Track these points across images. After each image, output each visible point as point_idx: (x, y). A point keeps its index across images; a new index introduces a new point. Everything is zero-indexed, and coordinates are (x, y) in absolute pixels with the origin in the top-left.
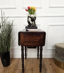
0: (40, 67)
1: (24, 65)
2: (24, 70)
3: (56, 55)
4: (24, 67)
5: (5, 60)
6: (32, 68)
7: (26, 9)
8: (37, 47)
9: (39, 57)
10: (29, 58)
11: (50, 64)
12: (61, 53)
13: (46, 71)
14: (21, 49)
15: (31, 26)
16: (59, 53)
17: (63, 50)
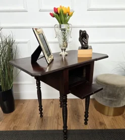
5: (5, 103)
6: (58, 115)
7: (52, 12)
10: (53, 99)
13: (79, 118)
14: (37, 83)
17: (107, 87)
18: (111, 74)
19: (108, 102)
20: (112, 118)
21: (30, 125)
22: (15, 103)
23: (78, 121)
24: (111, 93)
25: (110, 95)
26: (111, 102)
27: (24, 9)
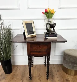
0: (47, 75)
1: (31, 73)
2: (31, 77)
3: (64, 62)
4: (31, 75)
6: (40, 75)
7: (43, 12)
8: (44, 56)
9: (46, 64)
10: (36, 65)
11: (58, 71)
12: (69, 61)
13: (53, 77)
15: (50, 33)
16: (67, 61)
17: (71, 57)
18: (73, 49)
19: (71, 67)
20: (74, 77)
21: (23, 81)
22: (13, 67)
23: (53, 79)
24: (73, 61)
25: (72, 63)
26: (73, 67)
27: (18, 8)
